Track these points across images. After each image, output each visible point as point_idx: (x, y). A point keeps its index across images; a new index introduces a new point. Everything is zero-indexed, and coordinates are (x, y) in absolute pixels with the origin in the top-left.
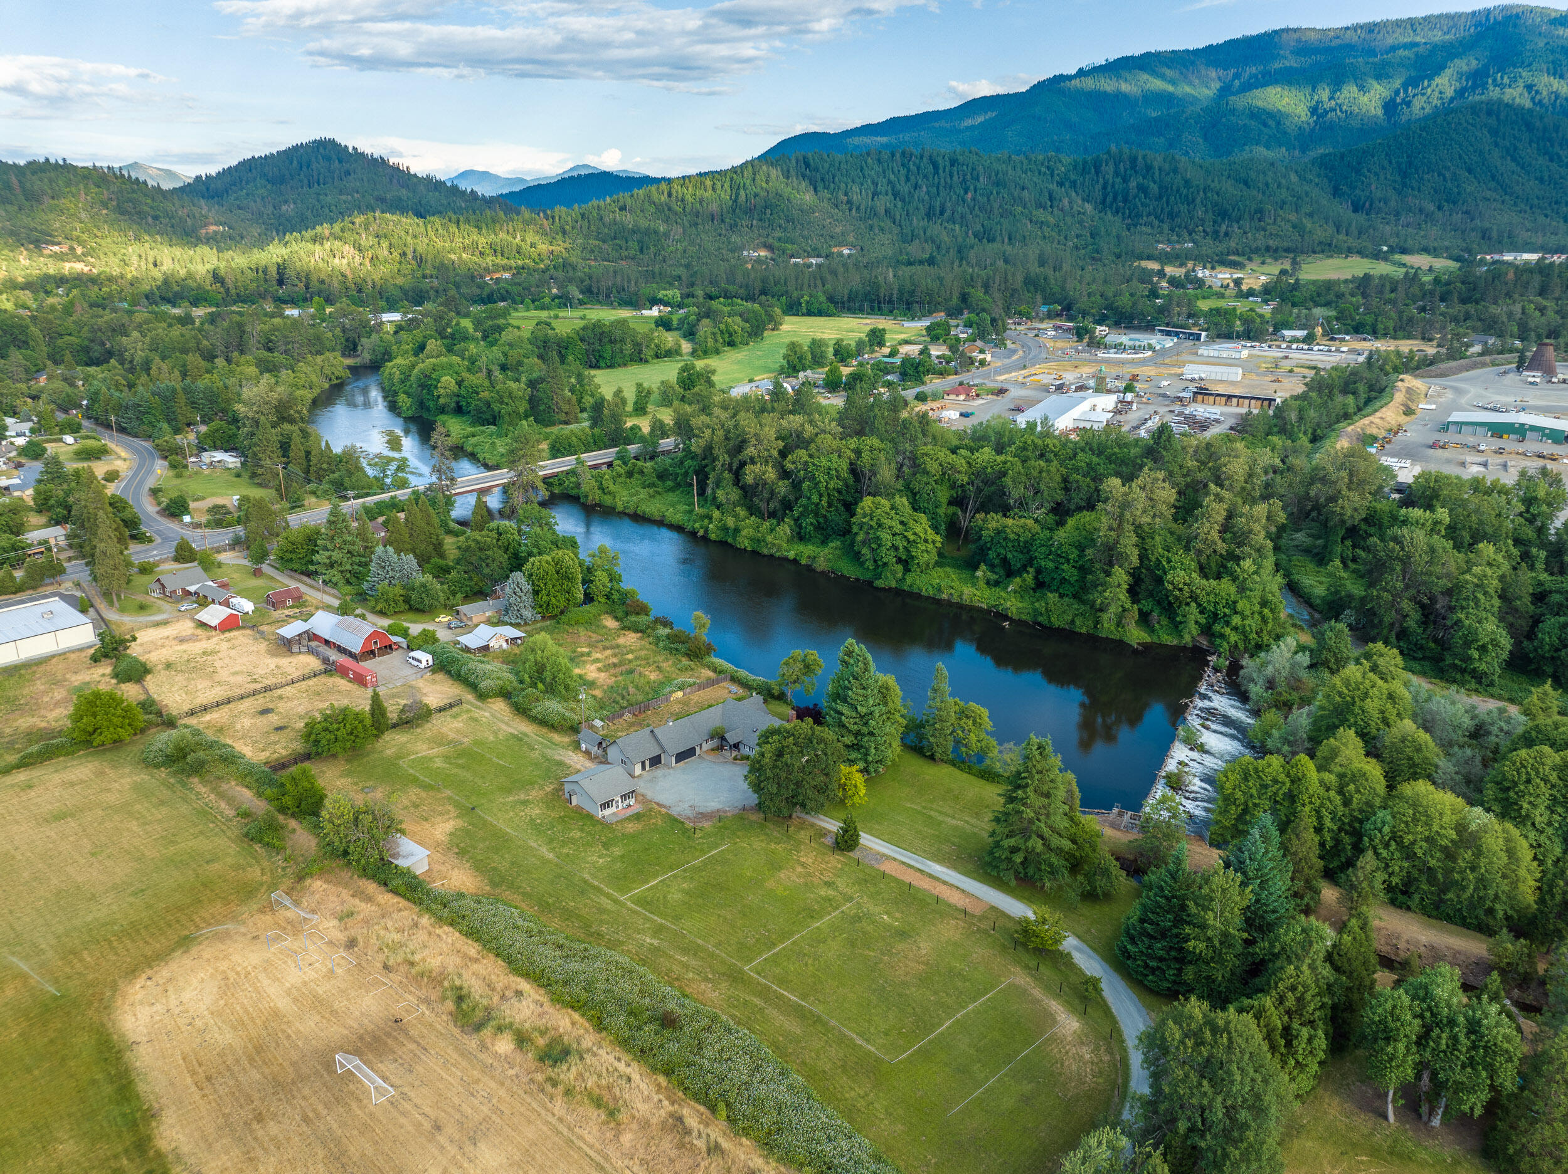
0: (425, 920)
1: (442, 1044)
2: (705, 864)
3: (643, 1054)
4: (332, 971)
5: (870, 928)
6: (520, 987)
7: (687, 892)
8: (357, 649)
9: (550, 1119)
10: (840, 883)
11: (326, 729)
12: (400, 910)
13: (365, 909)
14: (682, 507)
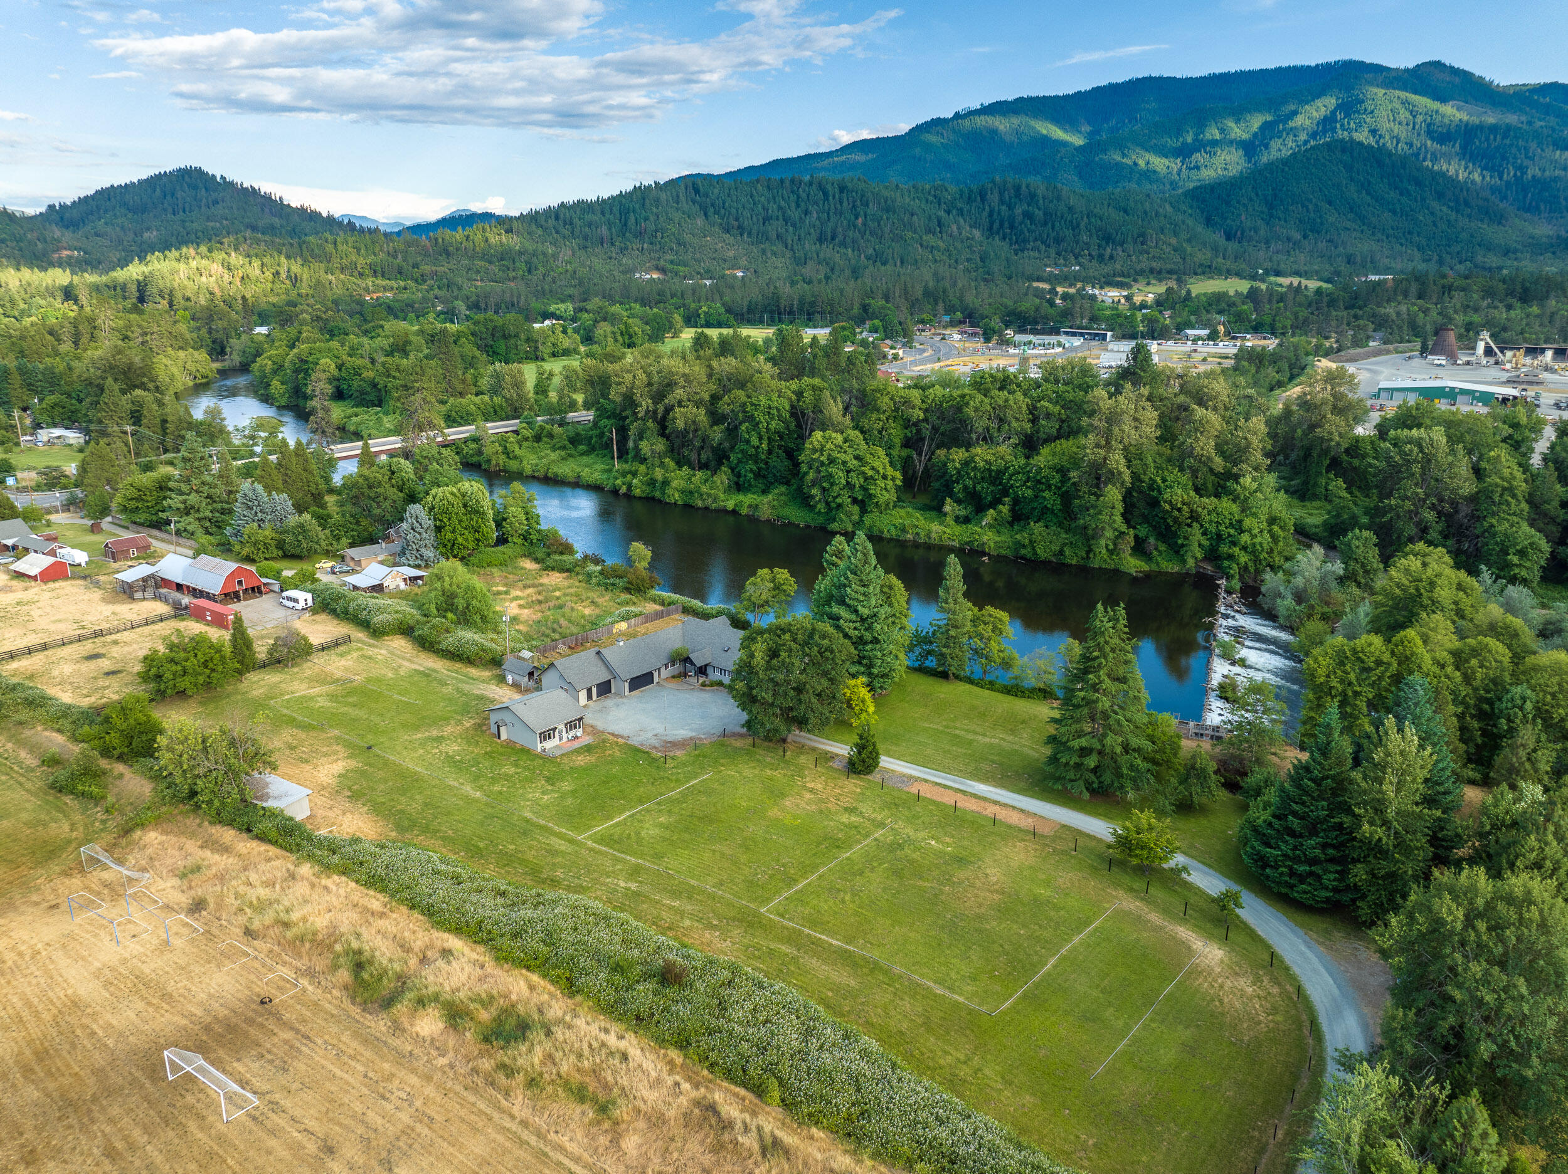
0: (306, 869)
1: (334, 1029)
2: (684, 796)
3: (640, 1021)
4: (167, 943)
5: (916, 855)
6: (447, 945)
7: (667, 827)
8: (216, 588)
9: (508, 1123)
10: (865, 808)
11: (172, 660)
12: (269, 860)
13: (217, 861)
14: (600, 466)
